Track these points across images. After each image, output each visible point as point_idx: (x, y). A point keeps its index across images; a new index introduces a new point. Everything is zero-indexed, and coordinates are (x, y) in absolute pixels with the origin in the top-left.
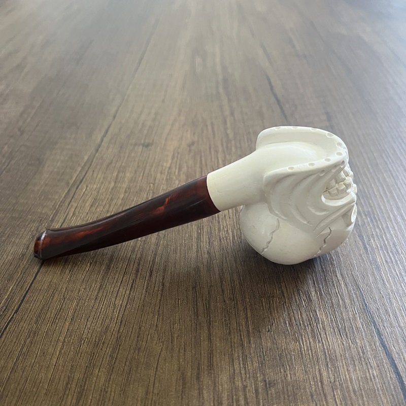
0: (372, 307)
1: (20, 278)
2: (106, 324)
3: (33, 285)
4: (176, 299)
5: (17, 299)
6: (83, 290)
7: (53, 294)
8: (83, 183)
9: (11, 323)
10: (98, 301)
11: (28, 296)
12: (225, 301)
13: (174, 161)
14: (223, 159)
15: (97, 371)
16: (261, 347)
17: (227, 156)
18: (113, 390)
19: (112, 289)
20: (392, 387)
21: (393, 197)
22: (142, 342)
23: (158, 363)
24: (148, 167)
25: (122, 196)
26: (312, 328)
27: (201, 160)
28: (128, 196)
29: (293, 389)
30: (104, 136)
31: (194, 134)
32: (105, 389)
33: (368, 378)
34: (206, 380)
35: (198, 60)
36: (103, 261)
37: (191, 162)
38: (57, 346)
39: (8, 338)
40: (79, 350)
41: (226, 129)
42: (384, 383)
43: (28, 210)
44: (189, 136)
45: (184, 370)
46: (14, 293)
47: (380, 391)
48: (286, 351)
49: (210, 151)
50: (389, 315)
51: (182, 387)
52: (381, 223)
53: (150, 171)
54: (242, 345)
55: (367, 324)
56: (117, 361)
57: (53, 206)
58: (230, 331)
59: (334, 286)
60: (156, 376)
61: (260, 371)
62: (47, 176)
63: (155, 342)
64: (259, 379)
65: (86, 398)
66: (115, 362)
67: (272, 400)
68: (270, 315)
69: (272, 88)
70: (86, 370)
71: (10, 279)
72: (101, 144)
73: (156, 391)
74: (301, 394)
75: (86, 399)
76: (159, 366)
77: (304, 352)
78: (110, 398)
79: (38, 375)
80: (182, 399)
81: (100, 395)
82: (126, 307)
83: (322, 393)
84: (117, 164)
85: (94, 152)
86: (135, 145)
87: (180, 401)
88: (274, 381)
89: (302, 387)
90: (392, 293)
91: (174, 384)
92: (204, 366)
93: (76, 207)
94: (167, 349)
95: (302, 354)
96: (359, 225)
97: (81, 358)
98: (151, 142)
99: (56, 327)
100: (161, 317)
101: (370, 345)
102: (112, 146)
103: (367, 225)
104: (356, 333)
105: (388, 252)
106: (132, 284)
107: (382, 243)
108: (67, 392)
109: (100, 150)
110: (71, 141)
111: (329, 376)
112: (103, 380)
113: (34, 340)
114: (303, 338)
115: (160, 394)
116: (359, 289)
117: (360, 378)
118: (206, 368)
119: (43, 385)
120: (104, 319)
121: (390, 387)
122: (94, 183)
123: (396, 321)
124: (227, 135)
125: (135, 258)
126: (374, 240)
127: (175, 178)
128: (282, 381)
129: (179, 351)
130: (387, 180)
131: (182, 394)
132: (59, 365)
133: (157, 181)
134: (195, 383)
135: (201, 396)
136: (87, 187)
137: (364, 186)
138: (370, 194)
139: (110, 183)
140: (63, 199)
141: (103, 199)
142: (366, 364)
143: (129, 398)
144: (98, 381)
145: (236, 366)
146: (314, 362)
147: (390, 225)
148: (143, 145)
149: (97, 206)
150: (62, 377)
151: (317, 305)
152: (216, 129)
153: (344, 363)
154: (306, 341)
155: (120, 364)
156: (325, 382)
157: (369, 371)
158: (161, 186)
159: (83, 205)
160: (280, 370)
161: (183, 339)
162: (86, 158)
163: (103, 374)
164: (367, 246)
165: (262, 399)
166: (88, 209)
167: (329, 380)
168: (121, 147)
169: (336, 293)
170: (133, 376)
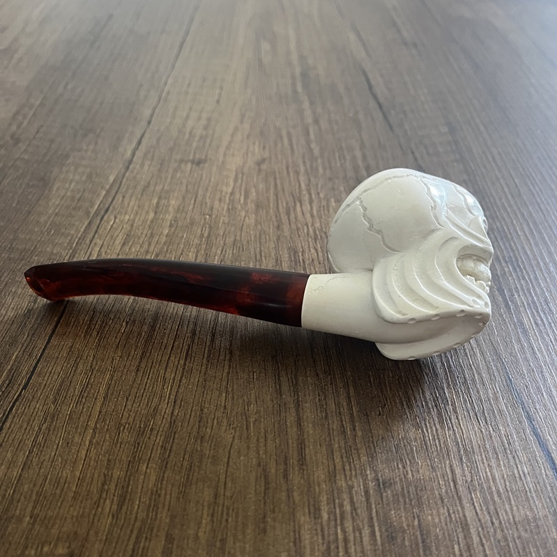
0: (518, 383)
1: (27, 342)
2: (154, 405)
3: (46, 351)
4: (250, 372)
5: (25, 370)
6: (118, 358)
7: (76, 364)
8: (109, 213)
9: (17, 403)
10: (140, 374)
11: (40, 366)
12: (318, 375)
13: (238, 184)
14: (307, 182)
15: (144, 468)
16: (370, 435)
17: (312, 179)
18: (169, 492)
19: (160, 357)
20: (549, 488)
21: (543, 239)
22: (206, 428)
23: (229, 457)
24: (201, 193)
25: (166, 231)
26: (438, 410)
27: (276, 184)
28: (174, 233)
29: (416, 491)
30: (137, 148)
31: (264, 148)
32: (157, 491)
33: (517, 476)
34: (296, 478)
35: (265, 46)
36: (145, 319)
37: (261, 186)
38: (86, 433)
39: (15, 423)
40: (118, 439)
41: (308, 142)
42: (539, 483)
43: (32, 248)
44: (257, 150)
45: (266, 465)
46: (20, 362)
47: (533, 492)
48: (405, 441)
49: (288, 173)
50: (543, 394)
51: (263, 488)
52: (527, 272)
53: (204, 196)
54: (344, 432)
55: (513, 406)
56: (173, 454)
57: (68, 244)
58: (327, 414)
59: (467, 356)
60: (228, 473)
61: (370, 467)
62: (57, 203)
63: (224, 428)
64: (369, 477)
65: (131, 502)
66: (169, 456)
67: (388, 504)
68: (380, 394)
69: (370, 87)
70: (129, 465)
71: (13, 342)
72: (132, 159)
73: (228, 494)
74: (428, 497)
75: (132, 504)
76: (231, 459)
77: (428, 442)
78: (164, 502)
79: (62, 473)
80: (265, 503)
81: (150, 499)
82: (180, 382)
83: (455, 496)
84: (157, 188)
85: (123, 171)
86: (182, 161)
87: (262, 506)
88: (390, 480)
89: (428, 488)
90: (545, 365)
91: (253, 484)
92: (294, 461)
93: (102, 246)
94: (240, 438)
95: (426, 444)
96: (497, 275)
97: (121, 450)
98: (203, 157)
99: (83, 408)
100: (231, 395)
101: (518, 433)
102: (147, 163)
103: (508, 275)
104: (498, 417)
105: (538, 312)
106: (188, 352)
107: (530, 299)
108: (104, 495)
109: (131, 167)
110: (89, 153)
111: (464, 473)
112: (153, 478)
113: (53, 426)
114: (428, 424)
115: (234, 497)
116: (501, 359)
117: (505, 476)
118: (296, 463)
119: (68, 486)
120: (151, 398)
121: (546, 487)
122: (126, 214)
123: (551, 402)
124: (311, 150)
125: (190, 316)
126: (519, 296)
127: (239, 207)
128: (401, 480)
129: (258, 440)
130: (534, 215)
131: (264, 497)
132: (91, 459)
133: (215, 212)
134: (282, 482)
135: (291, 499)
136: (115, 218)
137: (503, 223)
138: (511, 234)
139: (147, 212)
140: (82, 235)
141: (140, 234)
142: (514, 457)
143: (191, 504)
144: (146, 481)
145: (338, 460)
146: (443, 455)
147: (540, 276)
148: (193, 162)
149: (132, 245)
150: (96, 475)
151: (444, 381)
152: (294, 142)
153: (484, 456)
154: (431, 428)
155: (176, 458)
156: (460, 482)
157: (517, 468)
158: (220, 218)
159: (111, 244)
160: (398, 465)
161: (262, 424)
162: (112, 179)
163: (152, 471)
164: (510, 303)
165: (375, 504)
166: (119, 248)
167: (464, 478)
168: (161, 164)
169: (470, 365)
170: (195, 474)
